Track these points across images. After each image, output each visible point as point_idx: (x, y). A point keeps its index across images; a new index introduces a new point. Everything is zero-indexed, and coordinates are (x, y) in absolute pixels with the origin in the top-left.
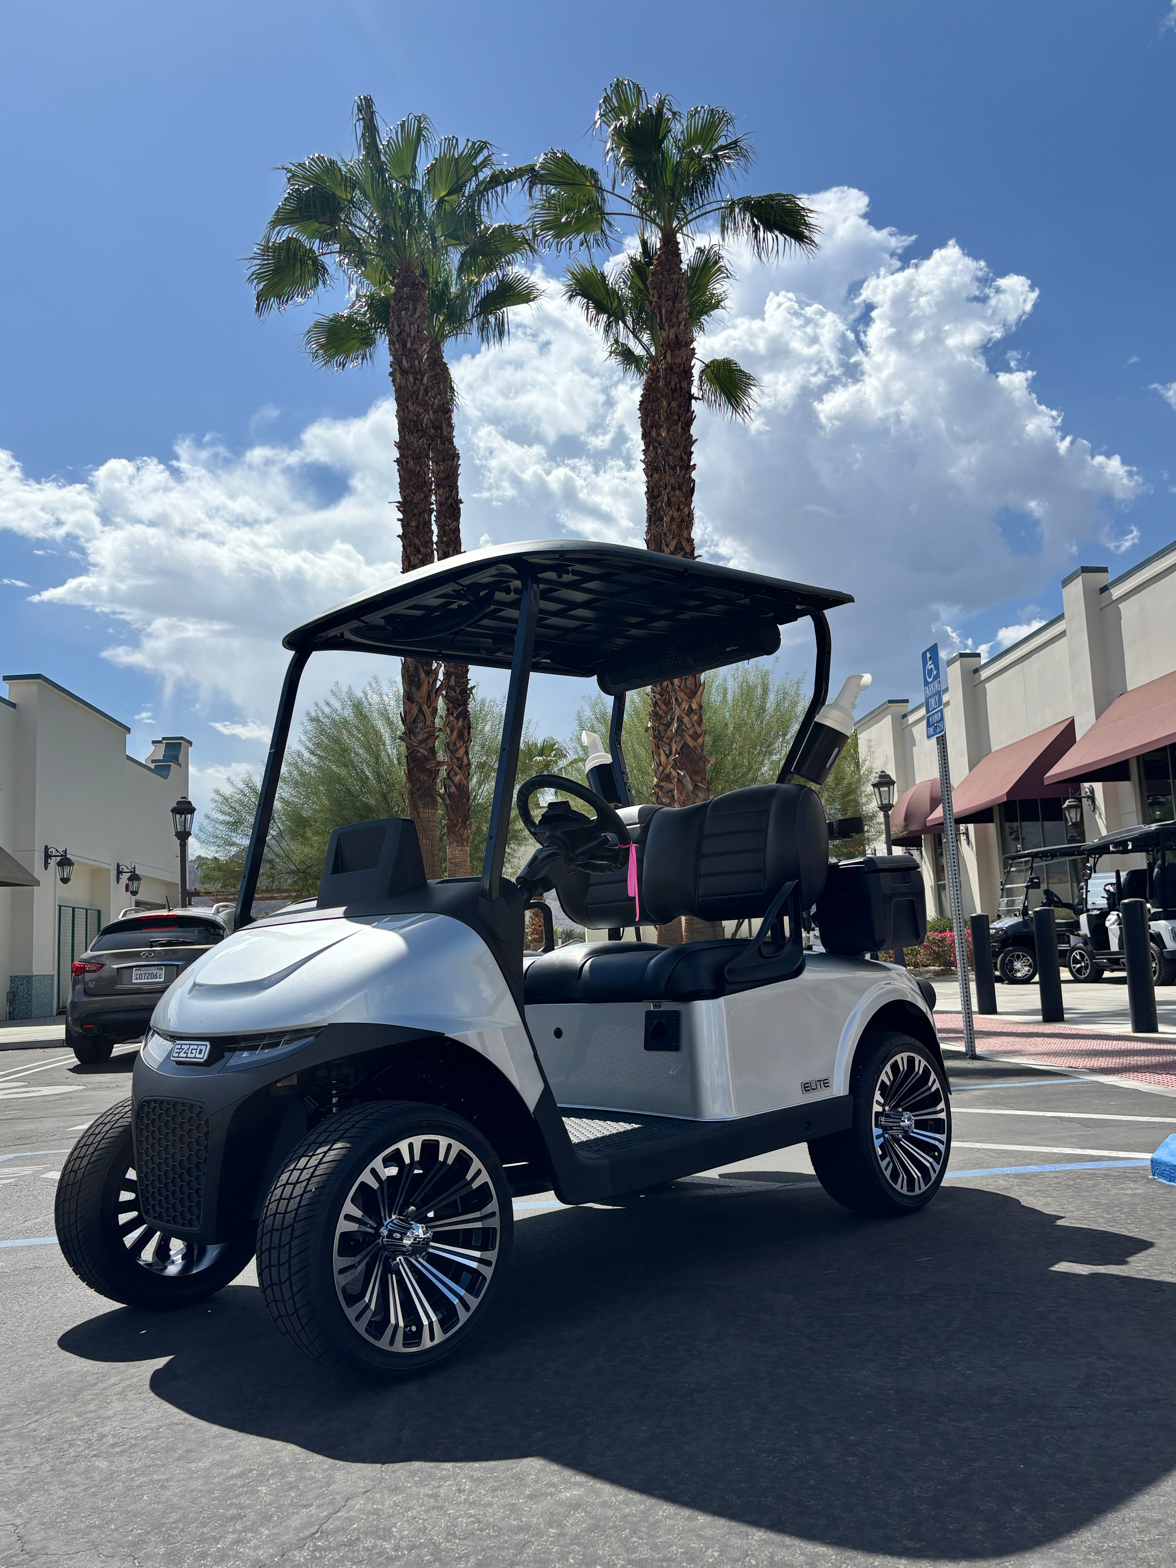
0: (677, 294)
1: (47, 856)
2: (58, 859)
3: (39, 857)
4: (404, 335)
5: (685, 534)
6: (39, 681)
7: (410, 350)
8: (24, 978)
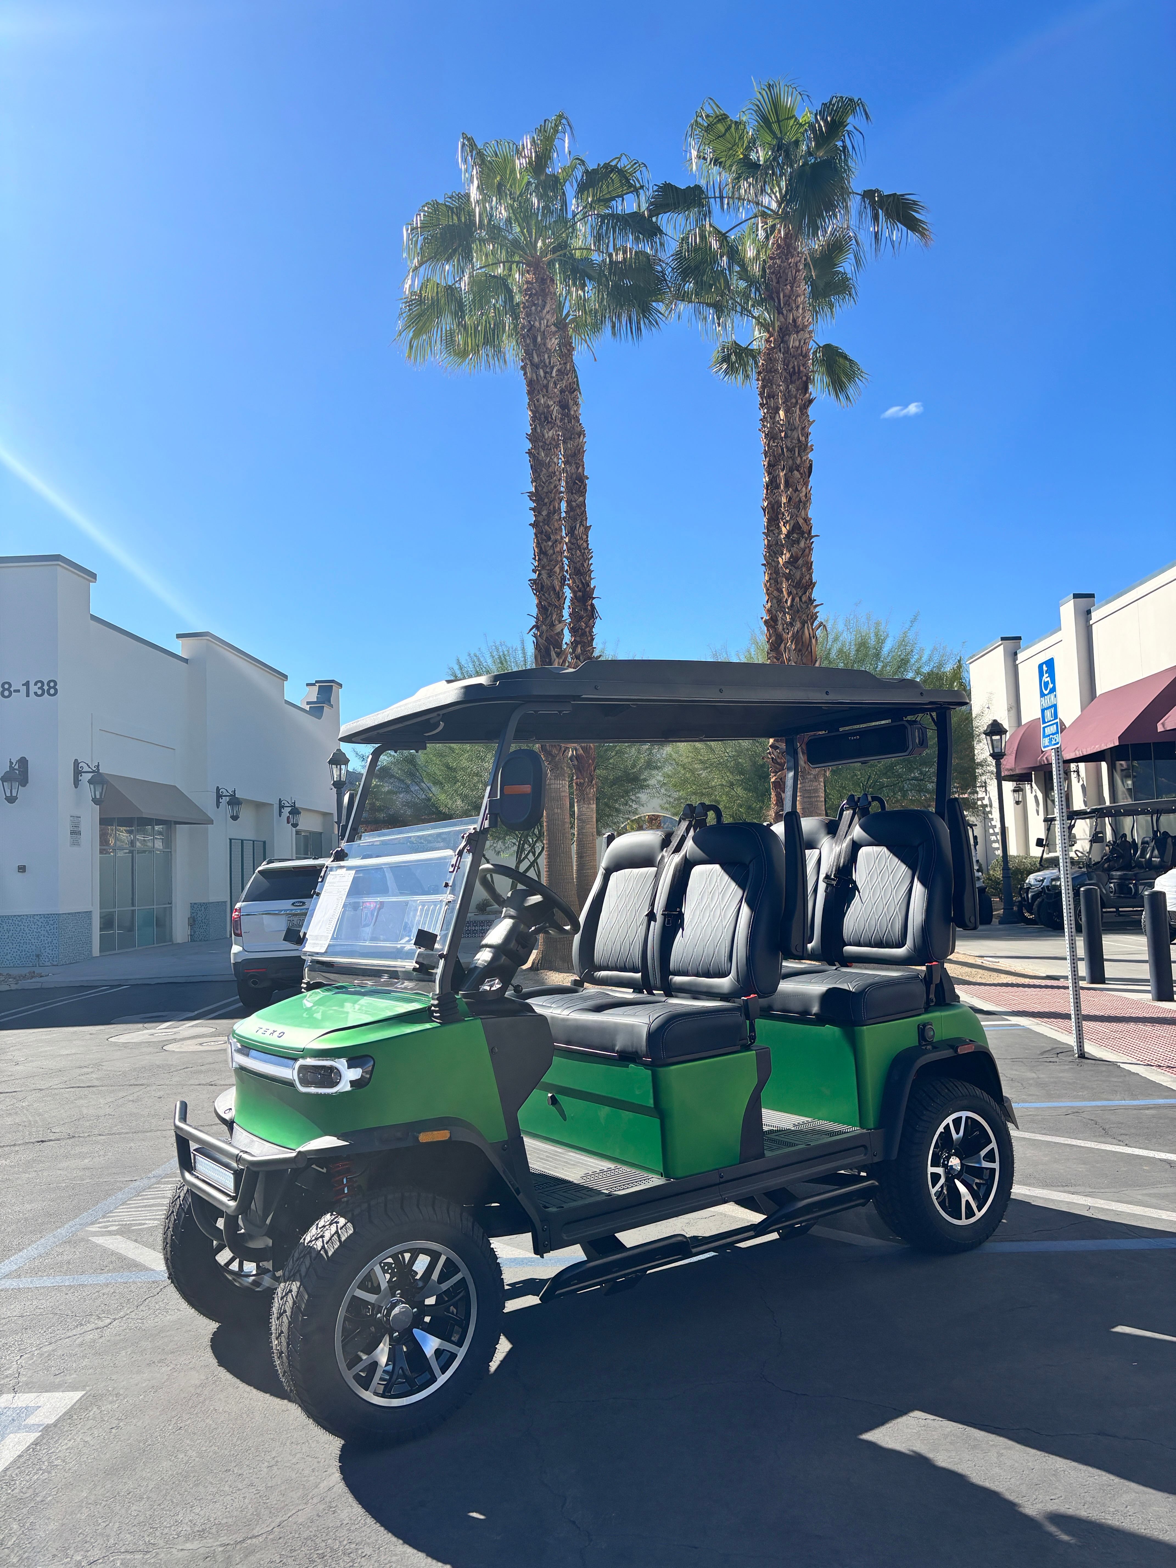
1: (219, 796)
2: (228, 798)
3: (212, 797)
4: (534, 330)
5: (803, 515)
6: (208, 638)
7: (540, 345)
8: (201, 904)
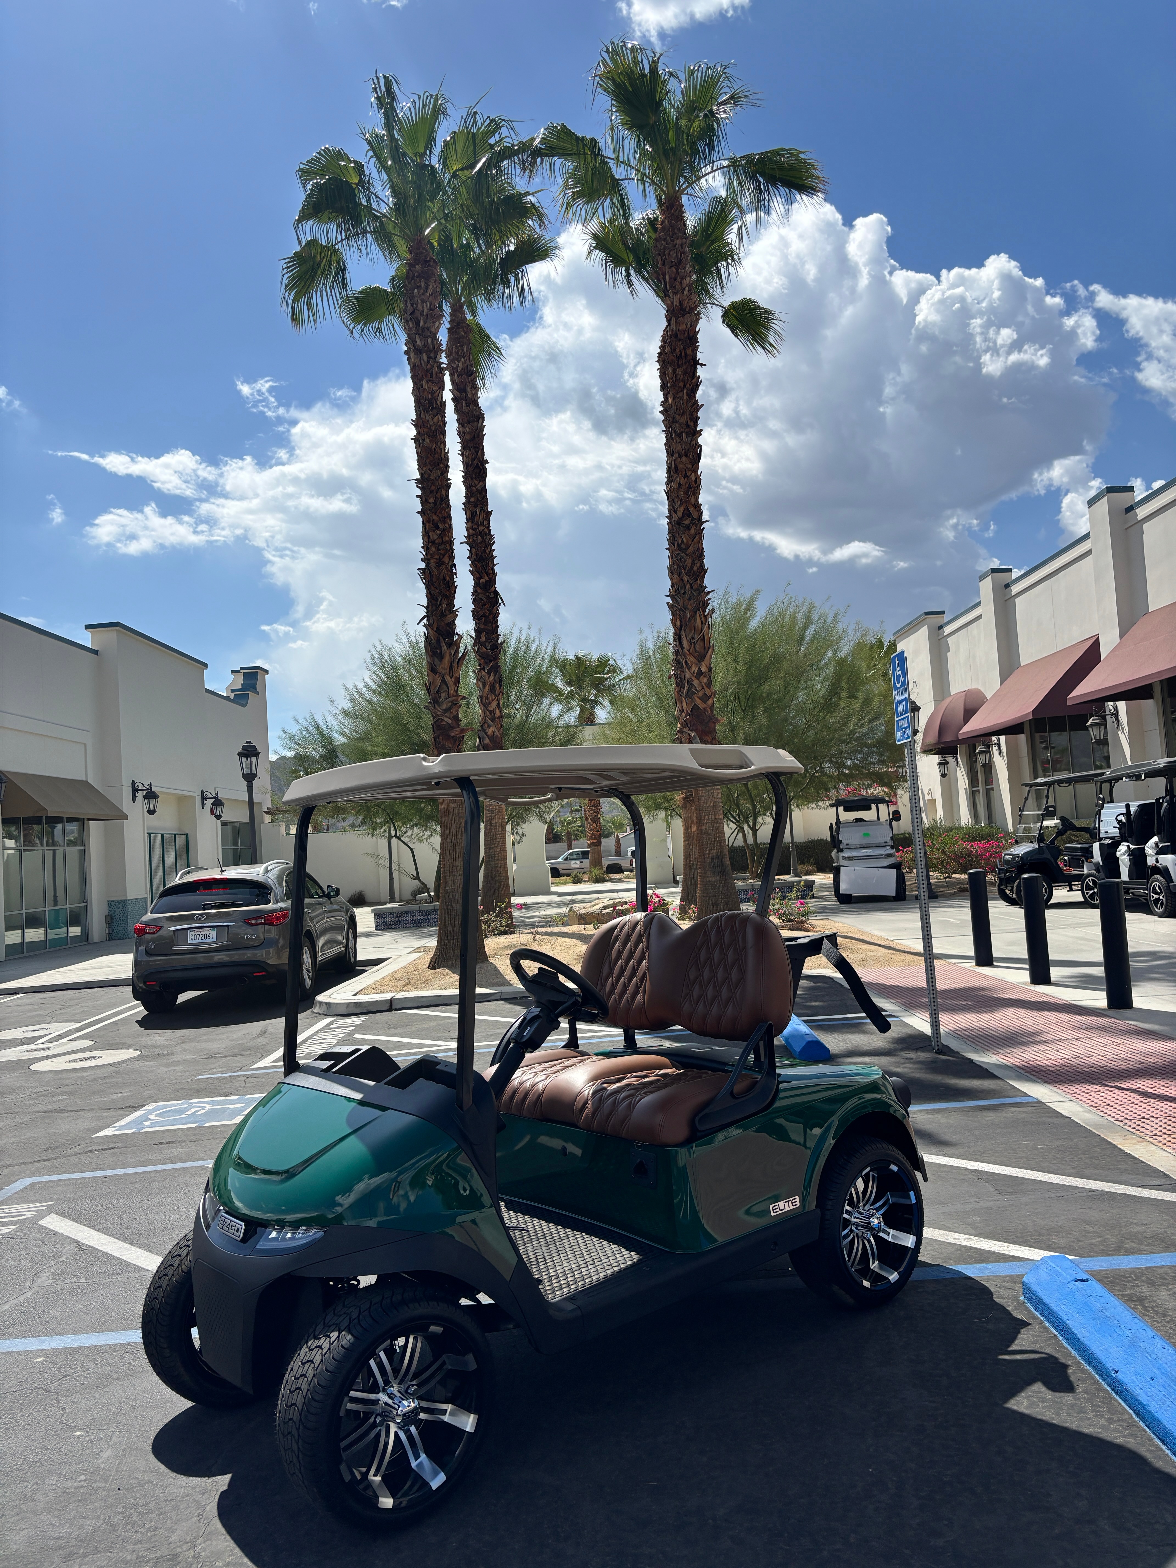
0: (681, 260)
1: (135, 790)
2: (145, 792)
3: (127, 792)
4: (417, 313)
5: (693, 500)
6: (118, 628)
7: (423, 329)
8: (119, 902)
